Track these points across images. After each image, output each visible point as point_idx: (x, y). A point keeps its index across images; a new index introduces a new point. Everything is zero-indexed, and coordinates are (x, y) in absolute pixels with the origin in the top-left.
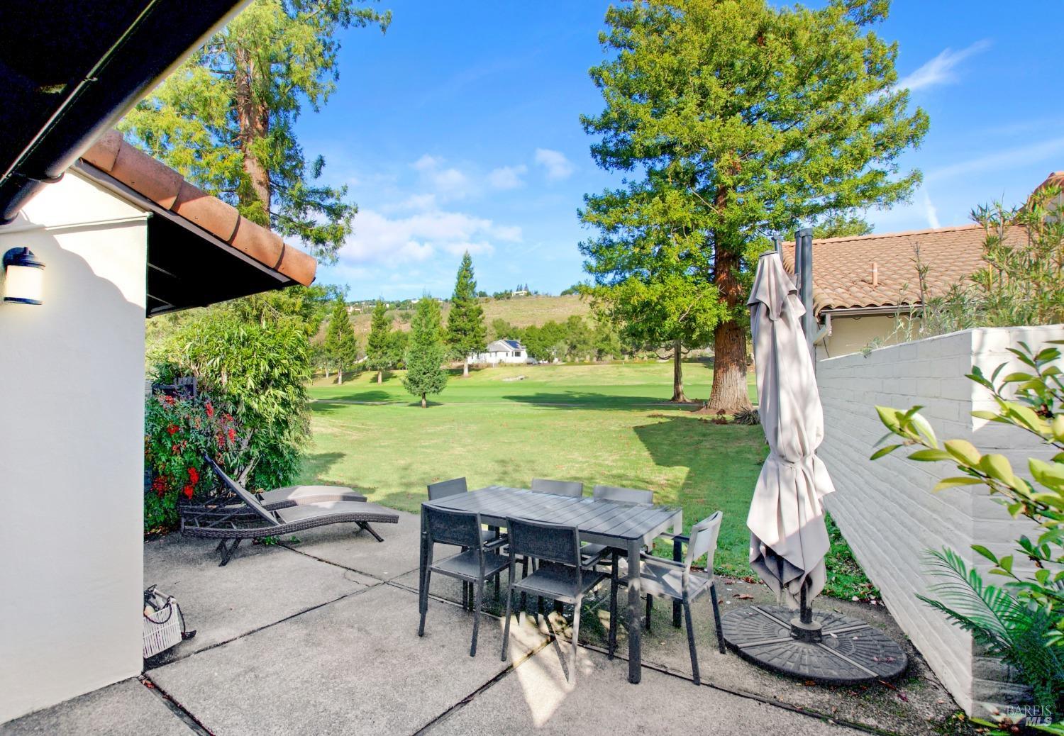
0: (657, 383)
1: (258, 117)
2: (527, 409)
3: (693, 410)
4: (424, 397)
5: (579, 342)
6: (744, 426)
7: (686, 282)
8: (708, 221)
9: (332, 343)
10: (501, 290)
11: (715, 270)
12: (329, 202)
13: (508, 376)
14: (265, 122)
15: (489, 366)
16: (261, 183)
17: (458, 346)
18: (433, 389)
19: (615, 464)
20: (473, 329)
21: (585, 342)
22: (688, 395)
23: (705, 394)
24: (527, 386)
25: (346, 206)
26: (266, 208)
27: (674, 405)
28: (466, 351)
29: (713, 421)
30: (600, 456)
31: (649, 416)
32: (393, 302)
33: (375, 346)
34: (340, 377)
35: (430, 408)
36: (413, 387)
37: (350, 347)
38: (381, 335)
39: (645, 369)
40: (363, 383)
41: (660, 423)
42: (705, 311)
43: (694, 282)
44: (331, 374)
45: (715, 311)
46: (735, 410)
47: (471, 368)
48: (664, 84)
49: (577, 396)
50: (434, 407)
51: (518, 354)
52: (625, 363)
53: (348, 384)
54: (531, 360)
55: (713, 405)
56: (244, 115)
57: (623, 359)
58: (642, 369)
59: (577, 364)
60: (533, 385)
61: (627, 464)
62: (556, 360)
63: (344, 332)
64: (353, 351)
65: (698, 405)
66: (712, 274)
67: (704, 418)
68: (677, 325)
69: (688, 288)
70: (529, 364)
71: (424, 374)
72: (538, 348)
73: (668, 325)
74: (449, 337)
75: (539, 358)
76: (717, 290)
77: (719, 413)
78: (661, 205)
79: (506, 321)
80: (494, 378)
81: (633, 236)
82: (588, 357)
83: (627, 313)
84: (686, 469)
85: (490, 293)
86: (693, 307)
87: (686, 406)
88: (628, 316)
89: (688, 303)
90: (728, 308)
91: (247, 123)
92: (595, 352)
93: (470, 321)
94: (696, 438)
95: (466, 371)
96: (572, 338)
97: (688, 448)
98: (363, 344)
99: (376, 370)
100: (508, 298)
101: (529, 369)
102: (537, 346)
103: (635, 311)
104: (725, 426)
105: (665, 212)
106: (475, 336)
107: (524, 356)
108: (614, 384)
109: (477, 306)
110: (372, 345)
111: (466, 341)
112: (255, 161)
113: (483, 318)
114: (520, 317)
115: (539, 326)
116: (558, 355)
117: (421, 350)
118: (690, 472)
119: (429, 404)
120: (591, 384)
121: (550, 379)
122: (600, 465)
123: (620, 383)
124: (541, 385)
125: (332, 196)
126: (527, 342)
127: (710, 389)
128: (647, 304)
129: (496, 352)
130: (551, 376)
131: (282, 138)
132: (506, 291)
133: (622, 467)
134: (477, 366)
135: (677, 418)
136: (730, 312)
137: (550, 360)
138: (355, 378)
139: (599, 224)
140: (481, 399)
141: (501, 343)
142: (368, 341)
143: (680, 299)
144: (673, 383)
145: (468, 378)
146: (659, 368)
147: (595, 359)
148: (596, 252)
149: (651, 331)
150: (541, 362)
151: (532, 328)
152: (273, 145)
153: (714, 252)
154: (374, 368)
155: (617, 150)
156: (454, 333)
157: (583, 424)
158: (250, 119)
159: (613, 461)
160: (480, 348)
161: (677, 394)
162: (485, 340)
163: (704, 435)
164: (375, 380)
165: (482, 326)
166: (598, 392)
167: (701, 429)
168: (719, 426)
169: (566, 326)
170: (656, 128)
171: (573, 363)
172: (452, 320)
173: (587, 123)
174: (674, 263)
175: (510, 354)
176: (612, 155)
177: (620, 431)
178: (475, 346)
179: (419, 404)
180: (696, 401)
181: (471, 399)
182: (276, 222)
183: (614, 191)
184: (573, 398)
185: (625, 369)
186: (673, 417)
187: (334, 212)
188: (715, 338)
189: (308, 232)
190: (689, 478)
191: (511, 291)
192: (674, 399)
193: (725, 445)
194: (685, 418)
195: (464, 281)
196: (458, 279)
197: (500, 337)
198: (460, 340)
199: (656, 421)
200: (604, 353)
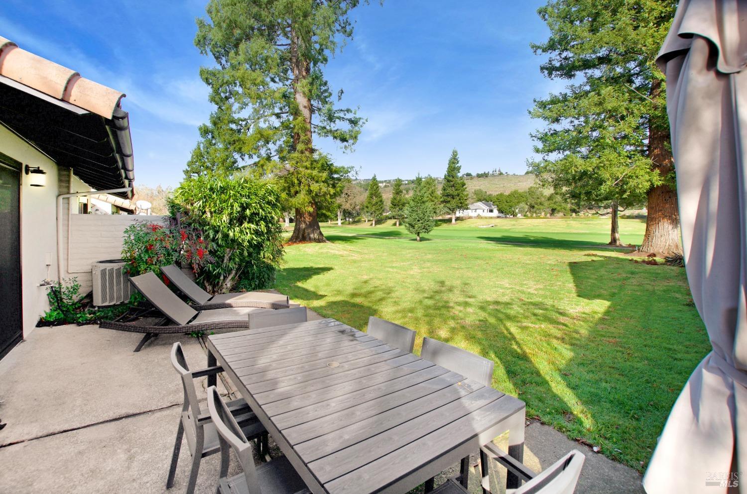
0: (599, 232)
1: (303, 69)
2: (492, 245)
3: (627, 253)
4: (418, 235)
5: (537, 204)
6: (674, 268)
7: (620, 156)
8: (642, 108)
9: (369, 203)
10: (481, 172)
11: (649, 147)
12: (349, 116)
13: (482, 225)
14: (308, 70)
15: (470, 218)
16: (305, 107)
17: (448, 205)
18: (424, 230)
19: (536, 292)
20: (458, 195)
21: (541, 204)
22: (623, 241)
23: (639, 241)
24: (495, 231)
25: (360, 118)
26: (308, 121)
27: (610, 248)
28: (454, 209)
29: (644, 261)
30: (525, 284)
31: (585, 255)
32: (410, 180)
33: (395, 204)
34: (374, 222)
35: (422, 242)
36: (411, 229)
37: (380, 205)
38: (398, 198)
39: (589, 222)
40: (388, 226)
41: (593, 261)
42: (637, 177)
43: (628, 156)
44: (369, 221)
45: (647, 177)
46: (666, 254)
47: (457, 219)
48: (600, 7)
49: (532, 239)
50: (425, 242)
51: (491, 211)
52: (573, 218)
53: (378, 226)
54: (501, 215)
55: (645, 249)
56: (295, 68)
57: (571, 215)
58: (586, 222)
59: (534, 218)
60: (500, 231)
61: (548, 293)
62: (519, 215)
63: (376, 197)
64: (381, 208)
65: (632, 249)
66: (647, 150)
67: (635, 259)
68: (612, 189)
69: (622, 161)
70: (498, 217)
71: (419, 221)
72: (506, 207)
73: (604, 189)
74: (442, 200)
75: (506, 214)
76: (650, 161)
77: (649, 256)
78: (596, 99)
79: (484, 191)
80: (473, 226)
81: (574, 126)
82: (543, 214)
83: (568, 180)
84: (607, 303)
85: (474, 174)
86: (627, 175)
87: (622, 249)
88: (568, 182)
89: (621, 172)
90: (660, 175)
91: (297, 72)
92: (549, 210)
93: (456, 190)
94: (624, 275)
95: (453, 221)
96: (531, 201)
97: (614, 284)
98: (388, 204)
99: (396, 219)
100: (487, 176)
101: (498, 220)
102: (504, 206)
103: (574, 178)
104: (655, 267)
105: (600, 104)
106: (460, 199)
107: (496, 213)
108: (563, 232)
109: (462, 181)
110: (393, 204)
111: (454, 203)
112: (301, 94)
113: (466, 188)
114: (493, 189)
115: (507, 193)
116: (520, 212)
117: (416, 206)
118: (609, 307)
119: (422, 239)
120: (544, 231)
121: (513, 227)
122: (523, 292)
123: (568, 231)
124: (506, 231)
125: (351, 112)
126: (498, 203)
127: (643, 237)
128: (585, 173)
129: (476, 210)
130: (514, 225)
131: (316, 79)
132: (485, 172)
133: (542, 296)
134: (462, 218)
135: (610, 257)
136: (663, 178)
137: (515, 215)
138: (384, 223)
139: (545, 118)
140: (460, 238)
141: (480, 204)
142: (390, 202)
143: (615, 169)
144: (610, 232)
145: (454, 225)
146: (600, 222)
147: (548, 215)
148: (543, 139)
149: (588, 194)
150: (508, 216)
151: (501, 195)
152: (312, 84)
153: (648, 134)
154: (394, 218)
155: (561, 65)
156: (445, 198)
157: (525, 258)
158: (299, 70)
159: (536, 290)
160: (463, 206)
161: (614, 240)
162: (468, 202)
163: (632, 273)
164: (395, 224)
165: (465, 193)
166: (550, 236)
167: (632, 267)
168: (649, 267)
169: (528, 193)
170: (593, 41)
171: (532, 217)
172: (444, 190)
173: (535, 48)
174: (610, 142)
175: (486, 211)
176: (557, 69)
177: (555, 265)
178: (460, 205)
179: (416, 240)
180: (630, 246)
181: (452, 238)
182: (316, 130)
183: (557, 94)
184: (530, 239)
185: (572, 222)
186: (606, 257)
187: (353, 122)
188: (649, 199)
189: (335, 135)
190: (607, 313)
191: (489, 172)
192: (610, 244)
193: (653, 283)
194: (617, 259)
195: (453, 165)
196: (449, 164)
197: (480, 200)
198: (449, 202)
199: (589, 259)
200: (556, 212)
